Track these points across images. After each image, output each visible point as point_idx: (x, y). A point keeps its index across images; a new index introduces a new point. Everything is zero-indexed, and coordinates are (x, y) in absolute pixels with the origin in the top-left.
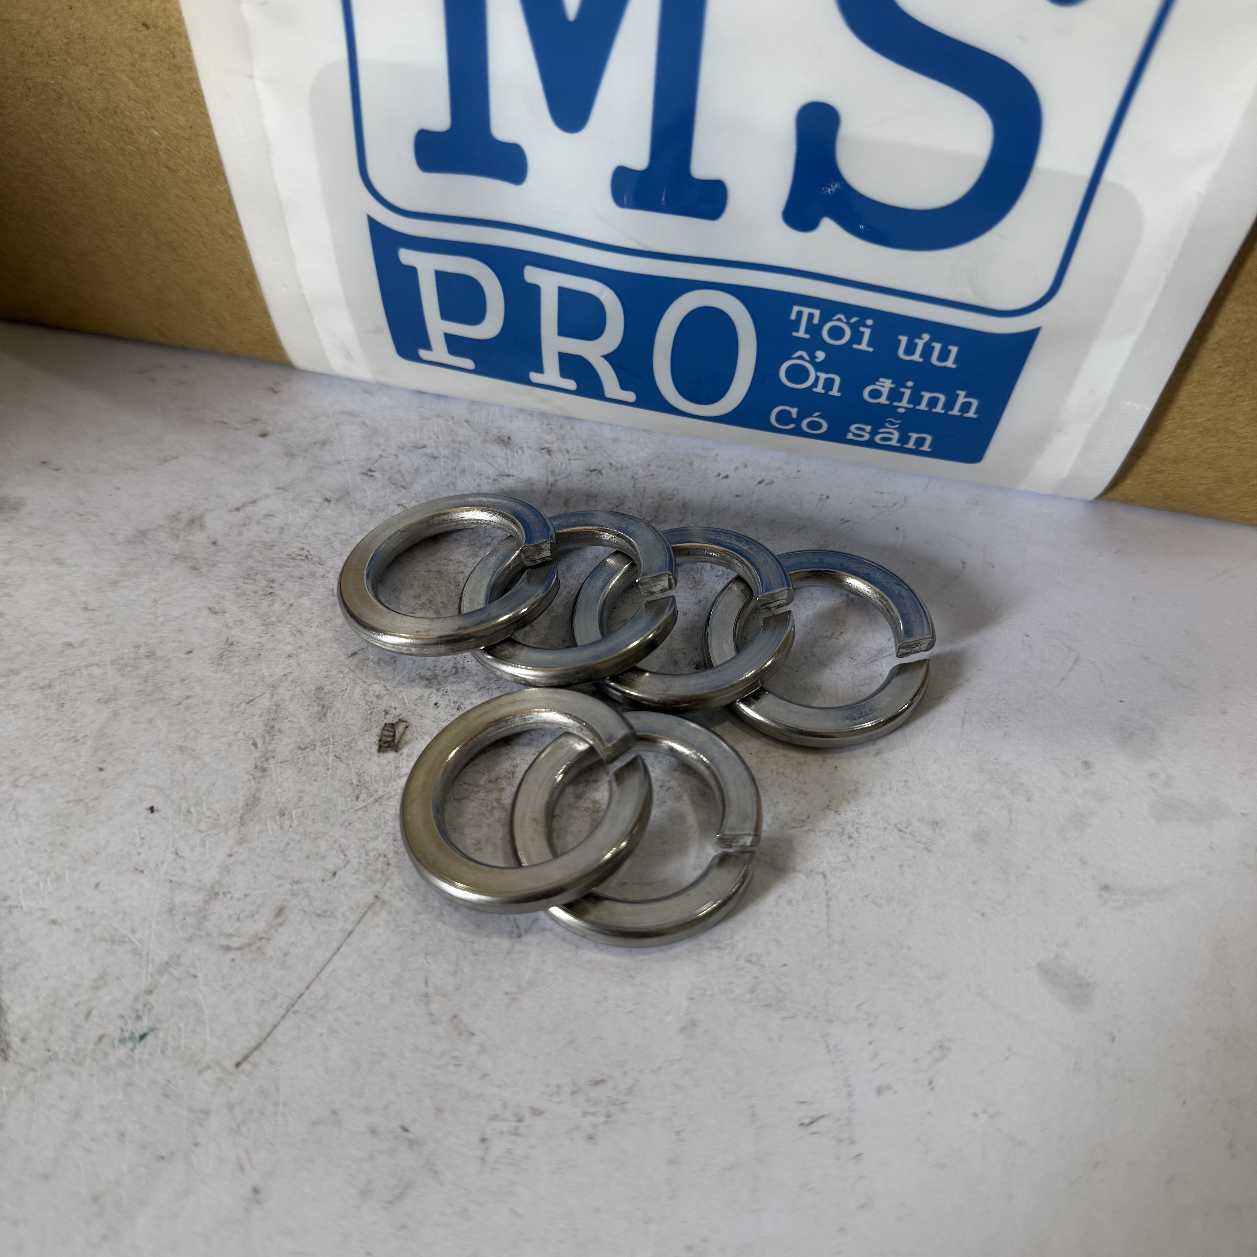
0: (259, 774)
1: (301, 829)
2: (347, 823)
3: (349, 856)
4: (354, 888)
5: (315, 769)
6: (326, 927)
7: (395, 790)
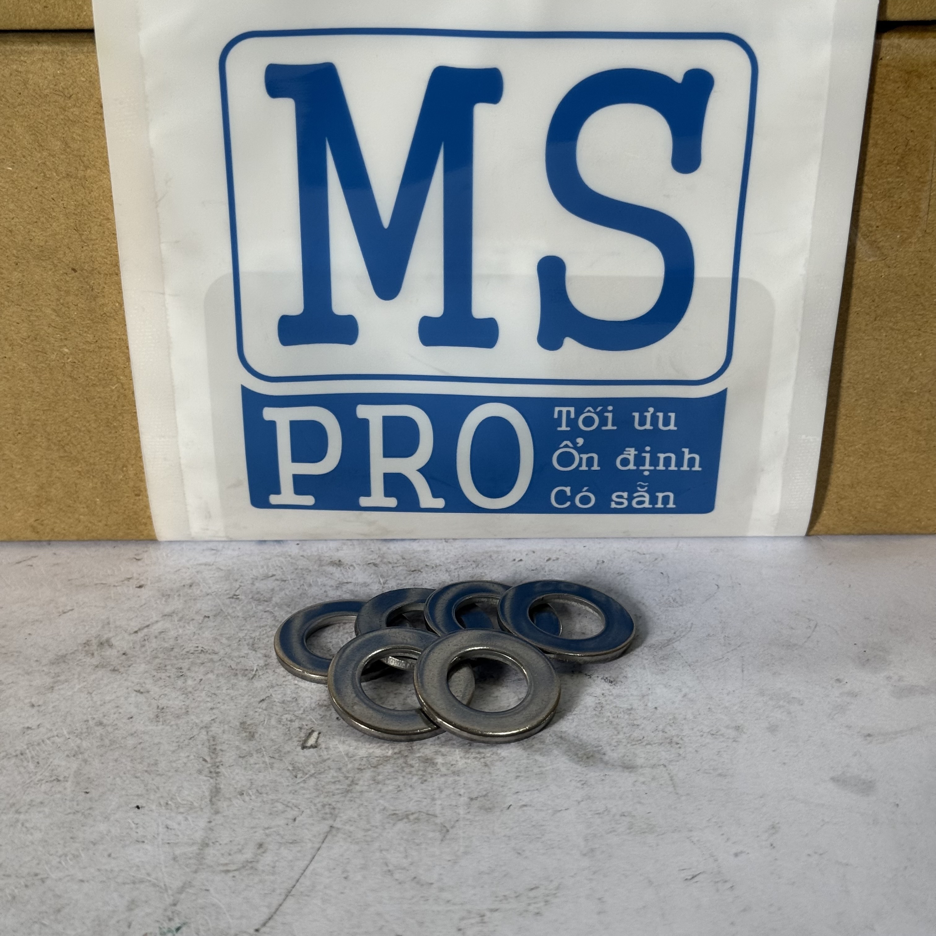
0: (214, 775)
1: (259, 800)
2: (293, 792)
3: (303, 809)
4: (313, 824)
5: (257, 766)
6: (299, 848)
7: (324, 768)
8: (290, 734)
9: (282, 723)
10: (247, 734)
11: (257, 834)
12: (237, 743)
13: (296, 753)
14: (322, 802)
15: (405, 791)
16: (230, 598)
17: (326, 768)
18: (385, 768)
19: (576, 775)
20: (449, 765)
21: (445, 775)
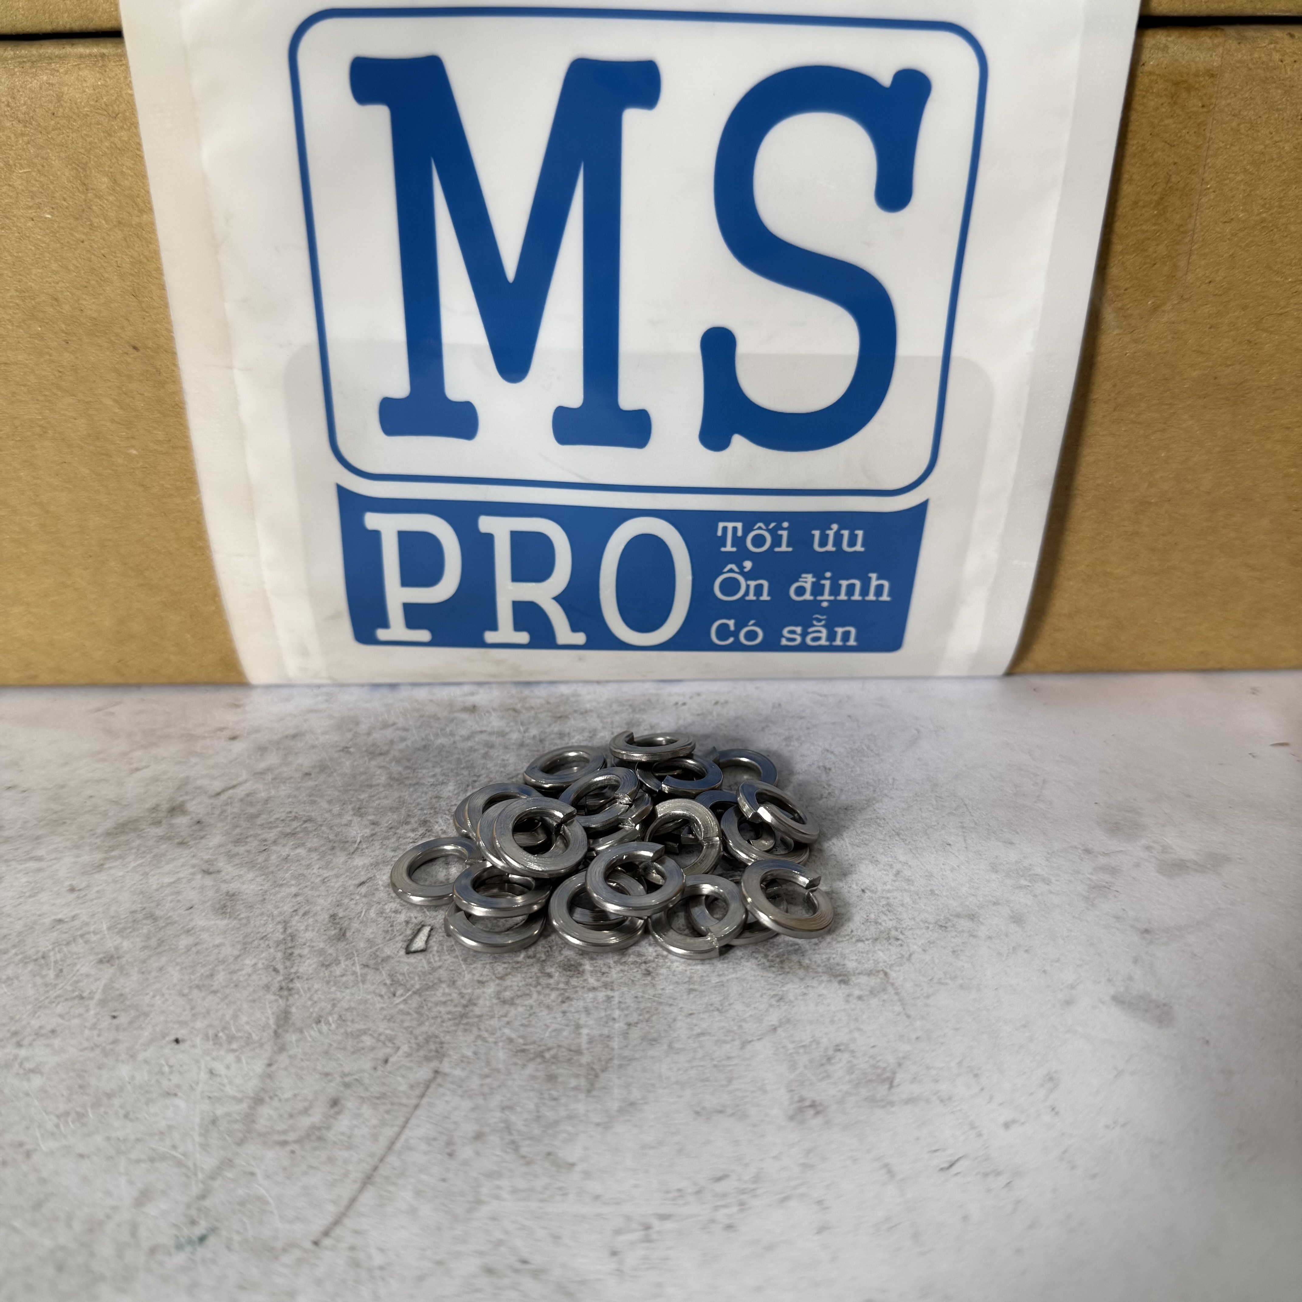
0: (286, 993)
1: (341, 1030)
2: (388, 1017)
3: (398, 1043)
4: (410, 1068)
5: (344, 979)
6: (388, 1107)
7: (433, 981)
8: (392, 930)
9: (384, 915)
10: (337, 931)
11: (333, 1084)
12: (322, 945)
13: (397, 959)
14: (427, 1033)
15: (540, 1014)
16: (340, 751)
17: (436, 981)
18: (514, 979)
19: (769, 987)
20: (599, 975)
21: (594, 989)
